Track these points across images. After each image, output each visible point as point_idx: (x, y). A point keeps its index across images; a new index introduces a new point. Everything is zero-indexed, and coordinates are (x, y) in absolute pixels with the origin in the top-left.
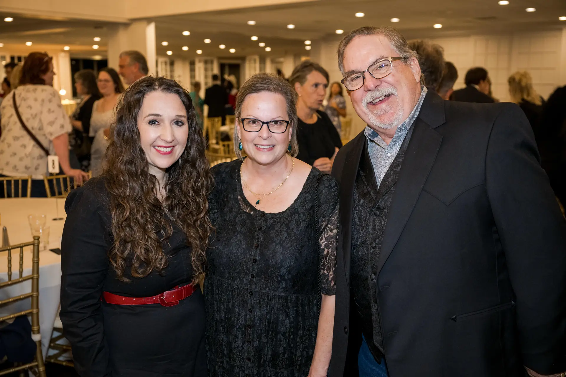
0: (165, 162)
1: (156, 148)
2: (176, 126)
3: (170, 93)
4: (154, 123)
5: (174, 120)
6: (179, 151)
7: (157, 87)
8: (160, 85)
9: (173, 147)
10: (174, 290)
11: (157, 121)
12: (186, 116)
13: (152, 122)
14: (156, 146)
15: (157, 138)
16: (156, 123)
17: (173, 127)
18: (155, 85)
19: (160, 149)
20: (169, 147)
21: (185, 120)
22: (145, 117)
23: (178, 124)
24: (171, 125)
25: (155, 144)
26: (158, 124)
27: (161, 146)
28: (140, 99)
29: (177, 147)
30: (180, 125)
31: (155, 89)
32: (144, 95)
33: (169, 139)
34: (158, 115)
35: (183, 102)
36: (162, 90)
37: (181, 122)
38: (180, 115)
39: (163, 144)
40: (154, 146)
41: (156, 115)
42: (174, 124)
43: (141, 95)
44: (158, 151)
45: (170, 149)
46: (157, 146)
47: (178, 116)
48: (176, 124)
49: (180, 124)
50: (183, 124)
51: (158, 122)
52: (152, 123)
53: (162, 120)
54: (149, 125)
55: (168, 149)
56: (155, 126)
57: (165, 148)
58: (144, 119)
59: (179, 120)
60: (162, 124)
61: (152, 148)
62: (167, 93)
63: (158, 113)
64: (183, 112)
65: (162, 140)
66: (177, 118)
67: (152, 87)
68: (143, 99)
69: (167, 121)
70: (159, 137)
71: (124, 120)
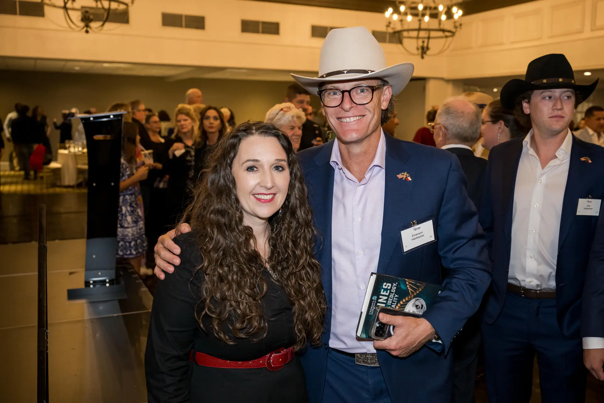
0: (266, 211)
1: (256, 196)
2: (276, 171)
3: (269, 136)
4: (253, 170)
5: (273, 165)
6: (280, 200)
7: (254, 131)
8: (257, 130)
9: (274, 194)
11: (255, 167)
12: (286, 160)
13: (250, 169)
14: (255, 194)
15: (257, 185)
16: (255, 169)
17: (273, 172)
18: (252, 130)
19: (260, 197)
20: (269, 194)
21: (285, 164)
22: (243, 163)
23: (278, 169)
24: (270, 170)
25: (254, 192)
26: (257, 171)
27: (261, 194)
28: (236, 143)
29: (277, 196)
30: (280, 171)
31: (252, 134)
32: (240, 140)
33: (269, 185)
34: (257, 161)
35: (283, 146)
36: (259, 134)
37: (282, 168)
38: (279, 159)
39: (263, 191)
40: (253, 195)
41: (254, 160)
42: (274, 169)
43: (237, 139)
44: (259, 200)
45: (271, 196)
46: (257, 194)
47: (277, 160)
48: (277, 169)
49: (281, 169)
50: (283, 169)
51: (257, 168)
52: (251, 170)
53: (262, 166)
54: (247, 171)
55: (268, 196)
56: (253, 172)
57: (265, 196)
58: (242, 165)
59: (279, 165)
60: (261, 170)
61: (252, 197)
62: (265, 136)
63: (256, 158)
64: (283, 156)
65: (262, 186)
66: (277, 162)
67: (248, 131)
68: (239, 144)
69: (266, 167)
70: (258, 184)
71: (218, 168)
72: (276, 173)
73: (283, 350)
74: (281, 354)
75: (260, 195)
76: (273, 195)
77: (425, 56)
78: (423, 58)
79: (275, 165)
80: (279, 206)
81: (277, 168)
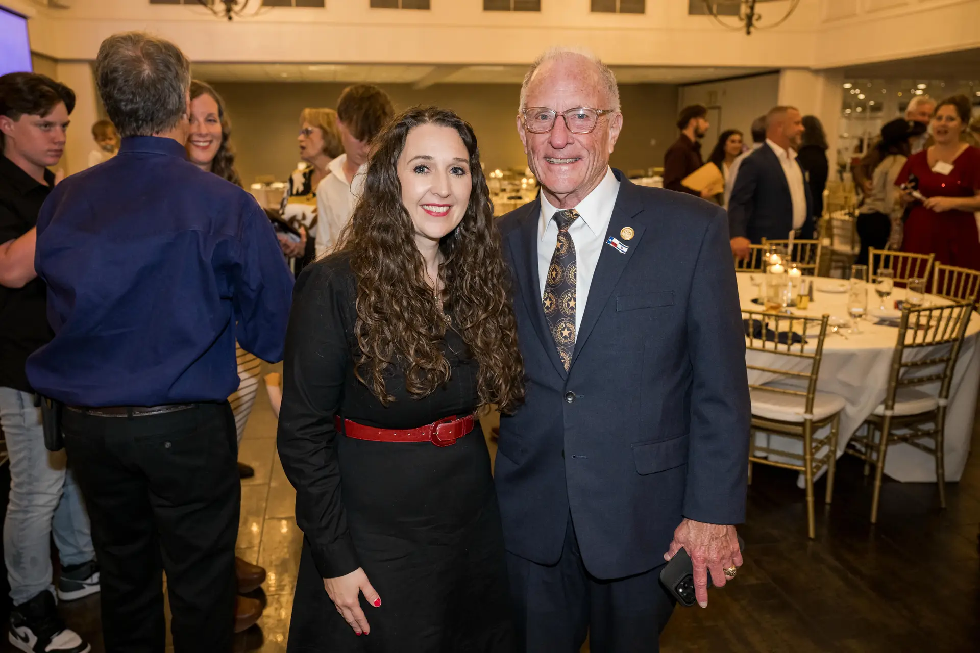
0: (438, 229)
1: (426, 207)
2: (454, 175)
3: (447, 126)
4: (423, 171)
5: (450, 165)
6: (458, 214)
7: (427, 119)
8: (431, 117)
9: (450, 206)
10: (451, 422)
11: (426, 167)
12: (468, 160)
13: (419, 169)
14: (425, 205)
15: (427, 192)
16: (426, 170)
17: (450, 176)
18: (424, 116)
19: (430, 208)
20: (443, 206)
21: (466, 166)
22: (410, 161)
24: (446, 173)
25: (424, 201)
26: (428, 172)
27: (432, 205)
28: (402, 136)
29: (454, 208)
30: (459, 175)
31: (424, 122)
32: (407, 130)
33: (444, 192)
34: (428, 158)
35: (465, 141)
36: (433, 122)
37: (462, 170)
38: (459, 158)
39: (436, 201)
40: (422, 205)
41: (425, 157)
42: (451, 172)
43: (404, 129)
44: (429, 212)
45: (445, 209)
46: (427, 205)
47: (456, 158)
48: (455, 173)
49: (460, 172)
50: (464, 173)
51: (428, 168)
52: (420, 171)
53: (435, 166)
54: (415, 173)
56: (423, 174)
57: (438, 207)
58: (407, 164)
59: (459, 167)
60: (433, 171)
61: (420, 208)
62: (441, 126)
63: (427, 155)
64: (465, 154)
65: (434, 194)
66: (456, 161)
67: (420, 118)
68: (406, 135)
69: (441, 168)
70: (429, 190)
71: (378, 166)
72: (454, 178)
73: (455, 420)
74: (451, 423)
75: (430, 206)
76: (448, 208)
77: (752, 29)
78: (749, 33)
79: (451, 168)
80: (456, 222)
81: (455, 170)
